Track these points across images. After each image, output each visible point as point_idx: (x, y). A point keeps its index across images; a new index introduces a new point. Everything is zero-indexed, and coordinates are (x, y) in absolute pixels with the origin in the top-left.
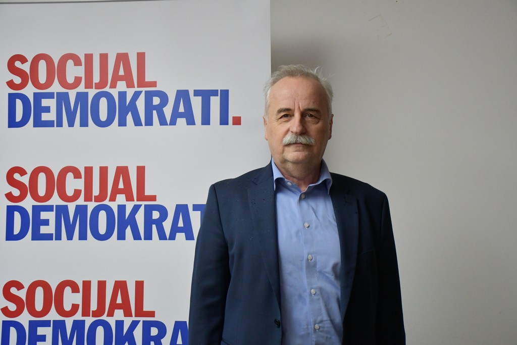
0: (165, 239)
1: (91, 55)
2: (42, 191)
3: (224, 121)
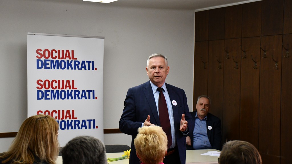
0: (80, 99)
1: (59, 50)
2: (47, 86)
3: (93, 69)
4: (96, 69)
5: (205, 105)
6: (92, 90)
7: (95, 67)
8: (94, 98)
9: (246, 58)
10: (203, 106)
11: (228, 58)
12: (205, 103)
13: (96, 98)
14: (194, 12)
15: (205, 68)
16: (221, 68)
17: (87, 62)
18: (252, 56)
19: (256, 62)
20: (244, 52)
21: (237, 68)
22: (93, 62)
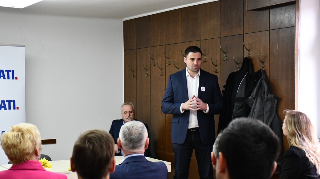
3: (13, 78)
4: (16, 78)
5: (129, 112)
6: (13, 100)
7: (15, 77)
8: (14, 108)
9: (169, 64)
10: (128, 114)
11: (154, 65)
12: (129, 111)
13: (18, 108)
14: (122, 21)
15: (134, 76)
16: (148, 76)
17: (6, 71)
18: (174, 62)
19: (178, 68)
20: (168, 58)
21: (162, 75)
22: (13, 71)
